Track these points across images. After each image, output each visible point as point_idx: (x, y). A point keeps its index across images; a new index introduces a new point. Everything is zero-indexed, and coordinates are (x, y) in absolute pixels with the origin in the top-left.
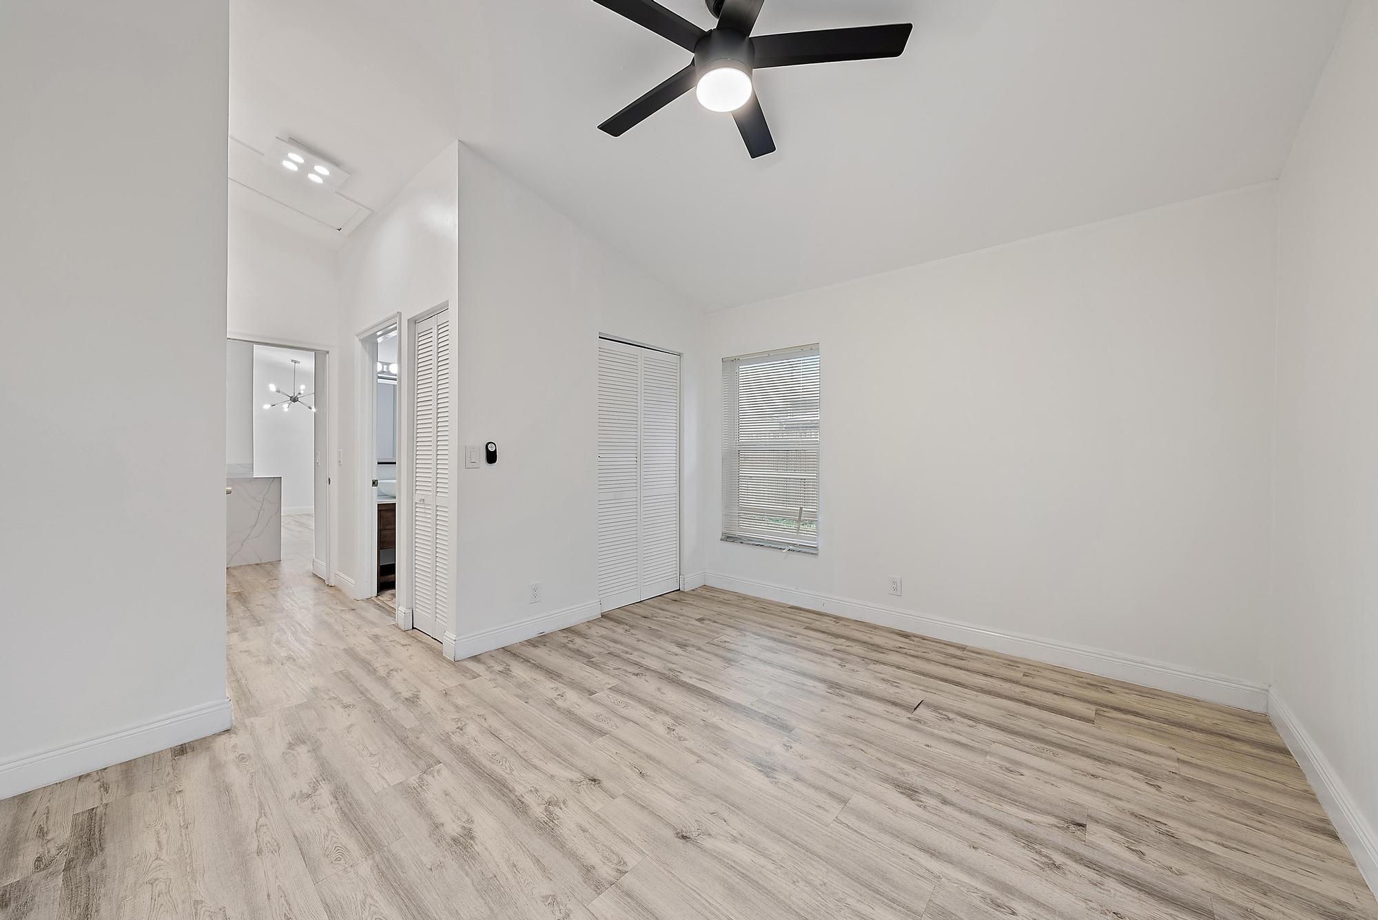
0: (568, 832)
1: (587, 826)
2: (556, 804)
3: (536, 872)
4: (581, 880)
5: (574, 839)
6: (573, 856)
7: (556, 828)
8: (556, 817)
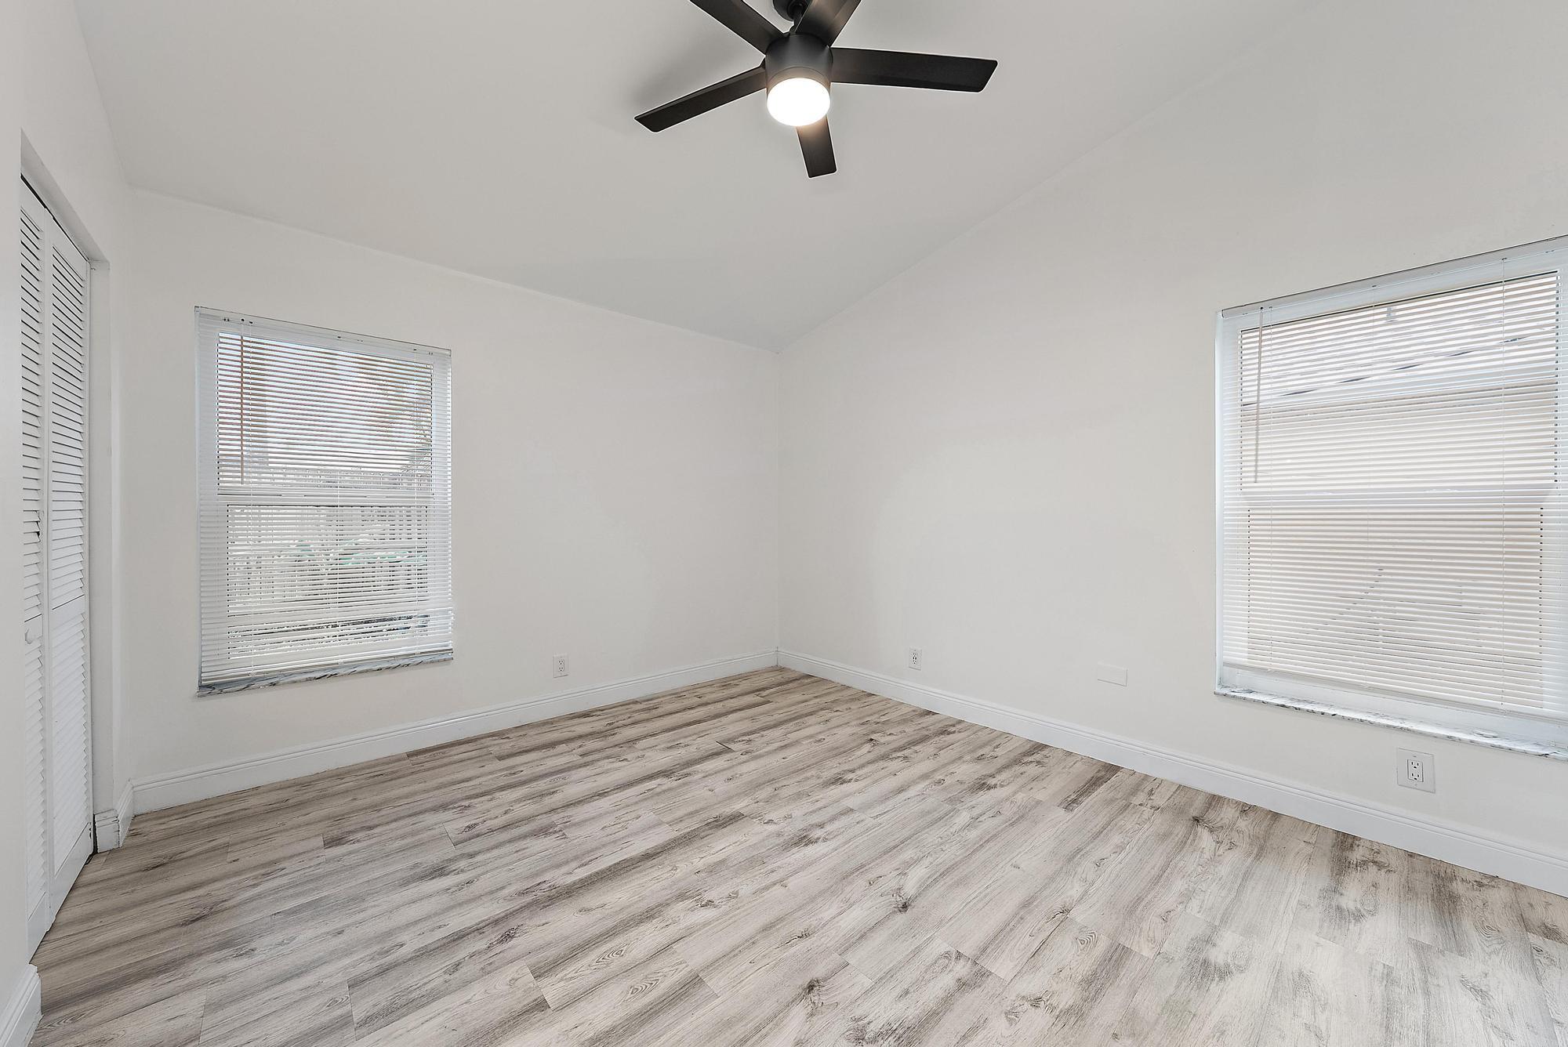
0: (911, 1010)
1: (898, 991)
2: (863, 1030)
3: (980, 1037)
4: (978, 990)
5: (921, 1002)
6: (947, 1001)
7: (907, 1025)
8: (886, 1027)
